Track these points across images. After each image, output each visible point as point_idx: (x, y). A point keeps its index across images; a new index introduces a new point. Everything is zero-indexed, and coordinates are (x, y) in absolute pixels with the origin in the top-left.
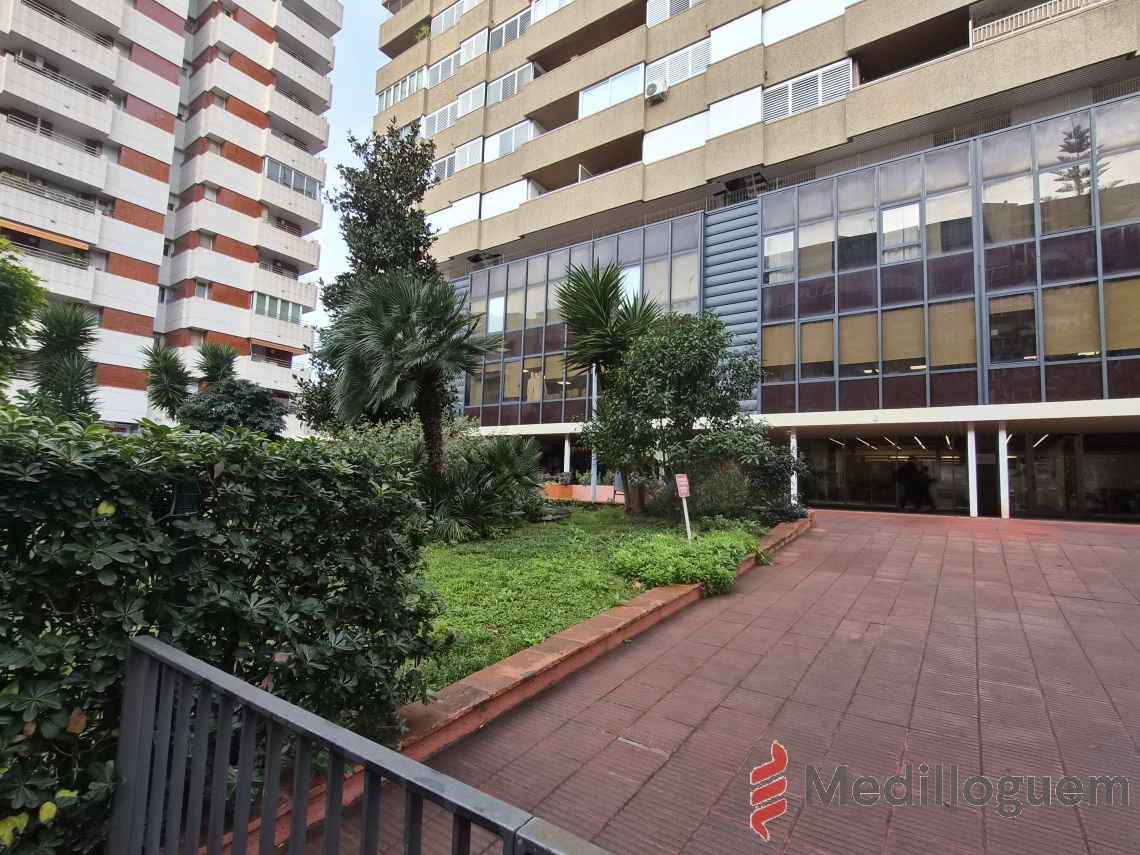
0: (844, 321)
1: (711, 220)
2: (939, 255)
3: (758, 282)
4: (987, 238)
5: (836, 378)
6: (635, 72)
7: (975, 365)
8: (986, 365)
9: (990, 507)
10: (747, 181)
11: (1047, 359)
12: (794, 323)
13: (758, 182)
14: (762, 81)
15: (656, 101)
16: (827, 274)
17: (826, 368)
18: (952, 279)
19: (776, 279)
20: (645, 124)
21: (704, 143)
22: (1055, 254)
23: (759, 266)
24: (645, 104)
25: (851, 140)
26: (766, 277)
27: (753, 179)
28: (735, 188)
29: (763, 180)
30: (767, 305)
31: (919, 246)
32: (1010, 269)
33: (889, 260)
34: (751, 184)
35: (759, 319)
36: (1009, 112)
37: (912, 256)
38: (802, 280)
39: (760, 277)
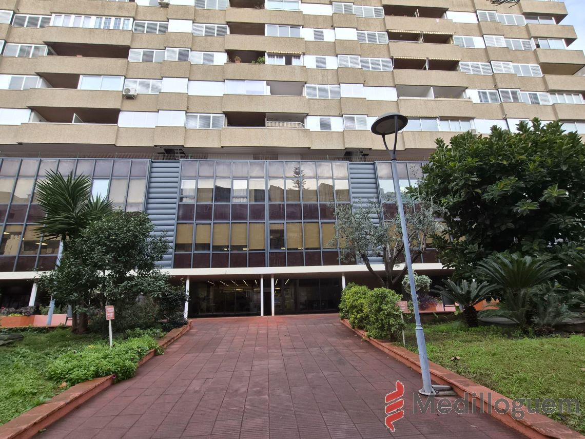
0: (216, 225)
1: (155, 165)
2: (253, 203)
3: (177, 200)
4: (270, 199)
5: (211, 252)
6: (119, 79)
7: (264, 250)
8: (268, 250)
9: (268, 312)
10: (176, 151)
11: (288, 249)
12: (193, 223)
13: (181, 153)
14: (186, 109)
15: (130, 97)
16: (210, 203)
17: (206, 246)
18: (257, 213)
19: (185, 201)
20: (121, 106)
21: (154, 127)
22: (291, 210)
23: (178, 192)
24: (123, 97)
25: (222, 147)
26: (181, 199)
27: (179, 151)
28: (170, 153)
29: (183, 153)
30: (181, 213)
31: (246, 197)
32: (276, 213)
33: (236, 201)
34: (177, 153)
35: (176, 219)
36: (277, 155)
37: (244, 201)
38: (198, 203)
39: (178, 198)
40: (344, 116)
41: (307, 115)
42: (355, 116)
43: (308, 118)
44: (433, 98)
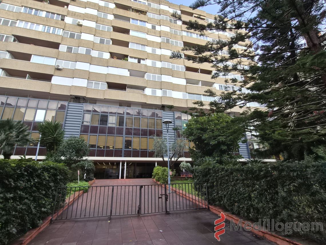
1: (70, 104)
2: (118, 127)
4: (126, 126)
6: (54, 59)
7: (122, 149)
8: (124, 149)
9: (122, 177)
11: (133, 149)
12: (88, 135)
14: (88, 79)
15: (59, 69)
16: (97, 125)
18: (120, 132)
19: (85, 123)
21: (71, 86)
22: (136, 132)
25: (105, 99)
26: (83, 123)
28: (77, 99)
30: (82, 129)
31: (115, 124)
32: (129, 132)
33: (109, 125)
35: (80, 132)
36: (131, 104)
37: (114, 126)
38: (91, 125)
39: (81, 122)
40: (162, 89)
41: (146, 87)
42: (167, 90)
43: (146, 88)
44: (201, 86)
